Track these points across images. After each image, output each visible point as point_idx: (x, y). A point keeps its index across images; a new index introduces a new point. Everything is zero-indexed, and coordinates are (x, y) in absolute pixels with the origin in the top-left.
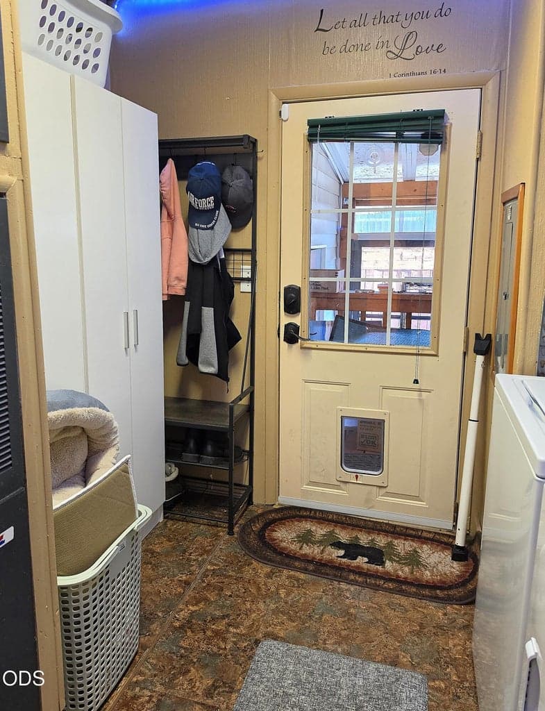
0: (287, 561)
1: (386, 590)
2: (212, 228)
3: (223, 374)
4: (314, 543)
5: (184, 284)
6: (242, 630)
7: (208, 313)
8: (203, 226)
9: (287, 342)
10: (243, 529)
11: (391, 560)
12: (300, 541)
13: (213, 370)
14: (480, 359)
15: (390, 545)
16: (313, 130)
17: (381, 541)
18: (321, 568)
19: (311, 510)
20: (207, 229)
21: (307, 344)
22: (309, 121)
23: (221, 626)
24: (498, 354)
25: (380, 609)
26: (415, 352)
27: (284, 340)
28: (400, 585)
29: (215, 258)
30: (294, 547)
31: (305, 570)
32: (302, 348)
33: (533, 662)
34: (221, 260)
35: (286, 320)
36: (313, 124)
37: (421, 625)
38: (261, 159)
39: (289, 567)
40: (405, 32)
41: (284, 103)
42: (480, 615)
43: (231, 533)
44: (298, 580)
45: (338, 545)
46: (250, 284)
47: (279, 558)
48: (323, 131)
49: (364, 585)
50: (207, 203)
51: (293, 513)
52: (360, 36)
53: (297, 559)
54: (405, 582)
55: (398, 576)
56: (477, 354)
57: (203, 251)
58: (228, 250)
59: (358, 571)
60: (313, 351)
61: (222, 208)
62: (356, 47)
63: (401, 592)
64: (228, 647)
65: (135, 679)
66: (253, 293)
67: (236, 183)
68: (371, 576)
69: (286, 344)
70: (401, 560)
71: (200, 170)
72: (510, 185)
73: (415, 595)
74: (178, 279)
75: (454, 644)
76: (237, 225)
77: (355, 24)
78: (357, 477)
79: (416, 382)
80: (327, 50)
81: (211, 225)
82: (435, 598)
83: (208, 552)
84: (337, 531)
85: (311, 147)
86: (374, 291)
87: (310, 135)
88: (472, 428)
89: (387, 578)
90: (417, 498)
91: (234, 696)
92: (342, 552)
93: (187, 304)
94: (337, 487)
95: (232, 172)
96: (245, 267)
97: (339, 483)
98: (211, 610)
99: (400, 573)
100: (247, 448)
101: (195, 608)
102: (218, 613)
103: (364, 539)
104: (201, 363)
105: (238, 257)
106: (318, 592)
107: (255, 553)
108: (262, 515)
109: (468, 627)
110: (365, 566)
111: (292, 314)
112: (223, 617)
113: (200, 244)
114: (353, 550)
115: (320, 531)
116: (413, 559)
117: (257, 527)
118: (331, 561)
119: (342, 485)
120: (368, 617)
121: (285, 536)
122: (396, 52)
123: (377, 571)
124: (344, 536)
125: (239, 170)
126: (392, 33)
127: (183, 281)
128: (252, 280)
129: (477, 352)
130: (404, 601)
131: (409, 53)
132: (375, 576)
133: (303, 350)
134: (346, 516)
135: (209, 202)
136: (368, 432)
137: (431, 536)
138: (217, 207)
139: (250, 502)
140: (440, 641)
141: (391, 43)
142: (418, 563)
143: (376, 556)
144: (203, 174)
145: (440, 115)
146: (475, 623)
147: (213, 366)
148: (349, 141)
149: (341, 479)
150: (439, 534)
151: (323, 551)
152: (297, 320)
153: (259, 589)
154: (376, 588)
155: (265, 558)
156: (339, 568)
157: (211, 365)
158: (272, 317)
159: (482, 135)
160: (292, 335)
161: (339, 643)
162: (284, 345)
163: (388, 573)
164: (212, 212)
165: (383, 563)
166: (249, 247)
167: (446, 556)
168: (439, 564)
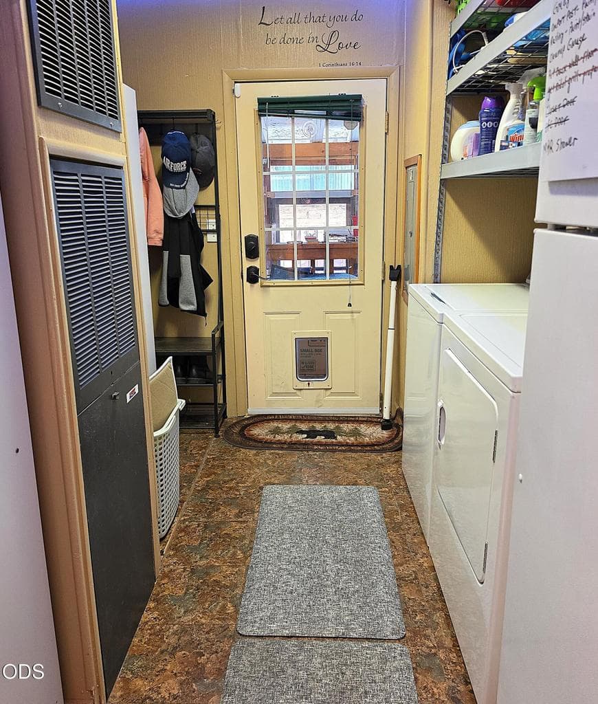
0: (267, 445)
1: (341, 451)
2: (184, 188)
3: (201, 311)
4: (283, 433)
5: (162, 236)
6: (248, 484)
7: (186, 260)
8: (177, 186)
9: (250, 282)
10: (226, 432)
11: (341, 435)
12: (272, 434)
13: (193, 307)
14: (394, 283)
15: (338, 427)
16: (263, 106)
17: (331, 426)
18: (293, 446)
19: (274, 415)
20: (180, 188)
21: (266, 283)
22: (258, 99)
23: (232, 484)
24: (407, 279)
25: (339, 461)
26: (348, 283)
27: (247, 281)
28: (349, 447)
29: (188, 214)
30: (270, 437)
31: (282, 449)
32: (262, 286)
33: (442, 409)
34: (192, 214)
35: (247, 264)
36: (262, 102)
37: (368, 465)
38: (219, 129)
39: (269, 448)
40: (329, 31)
41: (236, 82)
42: (405, 455)
43: (217, 436)
44: (278, 454)
45: (302, 432)
46: (216, 236)
47: (260, 444)
48: (269, 107)
49: (325, 451)
50: (181, 166)
51: (261, 418)
52: (295, 31)
53: (275, 443)
54: (353, 445)
55: (347, 443)
56: (392, 280)
57: (178, 207)
58: (197, 207)
59: (319, 444)
60: (271, 288)
61: (191, 171)
62: (292, 40)
63: (351, 451)
64: (242, 493)
65: (182, 519)
66: (219, 242)
67: (203, 150)
68: (328, 445)
69: (249, 284)
70: (346, 434)
71: (173, 138)
72: (411, 154)
73: (361, 451)
74: (158, 232)
75: (391, 471)
76: (203, 185)
77: (290, 21)
78: (309, 384)
79: (350, 305)
80: (269, 41)
81: (183, 185)
82: (375, 451)
83: (205, 448)
84: (298, 424)
85: (260, 119)
86: (302, 243)
87: (259, 111)
88: (391, 335)
89: (340, 444)
90: (353, 394)
91: (256, 515)
92: (306, 436)
93: (166, 254)
94: (294, 394)
95: (197, 141)
96: (210, 220)
97: (295, 391)
98: (221, 477)
99: (348, 441)
100: (220, 373)
101: (208, 479)
102: (227, 479)
103: (318, 427)
104: (181, 303)
105: (203, 213)
106: (295, 458)
107: (241, 444)
108: (237, 423)
109: (398, 462)
110: (324, 441)
111: (254, 258)
112: (232, 480)
113: (176, 201)
114: (312, 433)
115: (285, 426)
116: (356, 433)
117: (237, 430)
118: (299, 441)
119: (298, 392)
120: (332, 466)
121: (260, 432)
122: (324, 46)
123: (332, 442)
124: (304, 427)
125: (202, 138)
126: (319, 31)
127: (160, 233)
128: (218, 231)
129: (392, 279)
130: (353, 455)
131: (333, 48)
132: (332, 444)
133: (262, 289)
134: (302, 415)
135: (183, 166)
136: (308, 359)
137: (365, 419)
138: (188, 170)
139: (225, 416)
140: (382, 471)
141: (319, 39)
142: (360, 435)
143: (330, 434)
144: (176, 142)
145: (358, 98)
146: (403, 459)
147: (193, 305)
148: (291, 116)
149: (297, 388)
150: (370, 417)
151: (291, 437)
152: (256, 263)
153: (251, 462)
154: (334, 451)
155: (250, 446)
156: (306, 444)
157: (191, 304)
158: (236, 261)
159: (388, 115)
160: (253, 276)
161: (317, 481)
162: (247, 285)
163: (339, 442)
164: (184, 174)
165: (335, 438)
166: (214, 204)
167: (378, 429)
168: (375, 433)
